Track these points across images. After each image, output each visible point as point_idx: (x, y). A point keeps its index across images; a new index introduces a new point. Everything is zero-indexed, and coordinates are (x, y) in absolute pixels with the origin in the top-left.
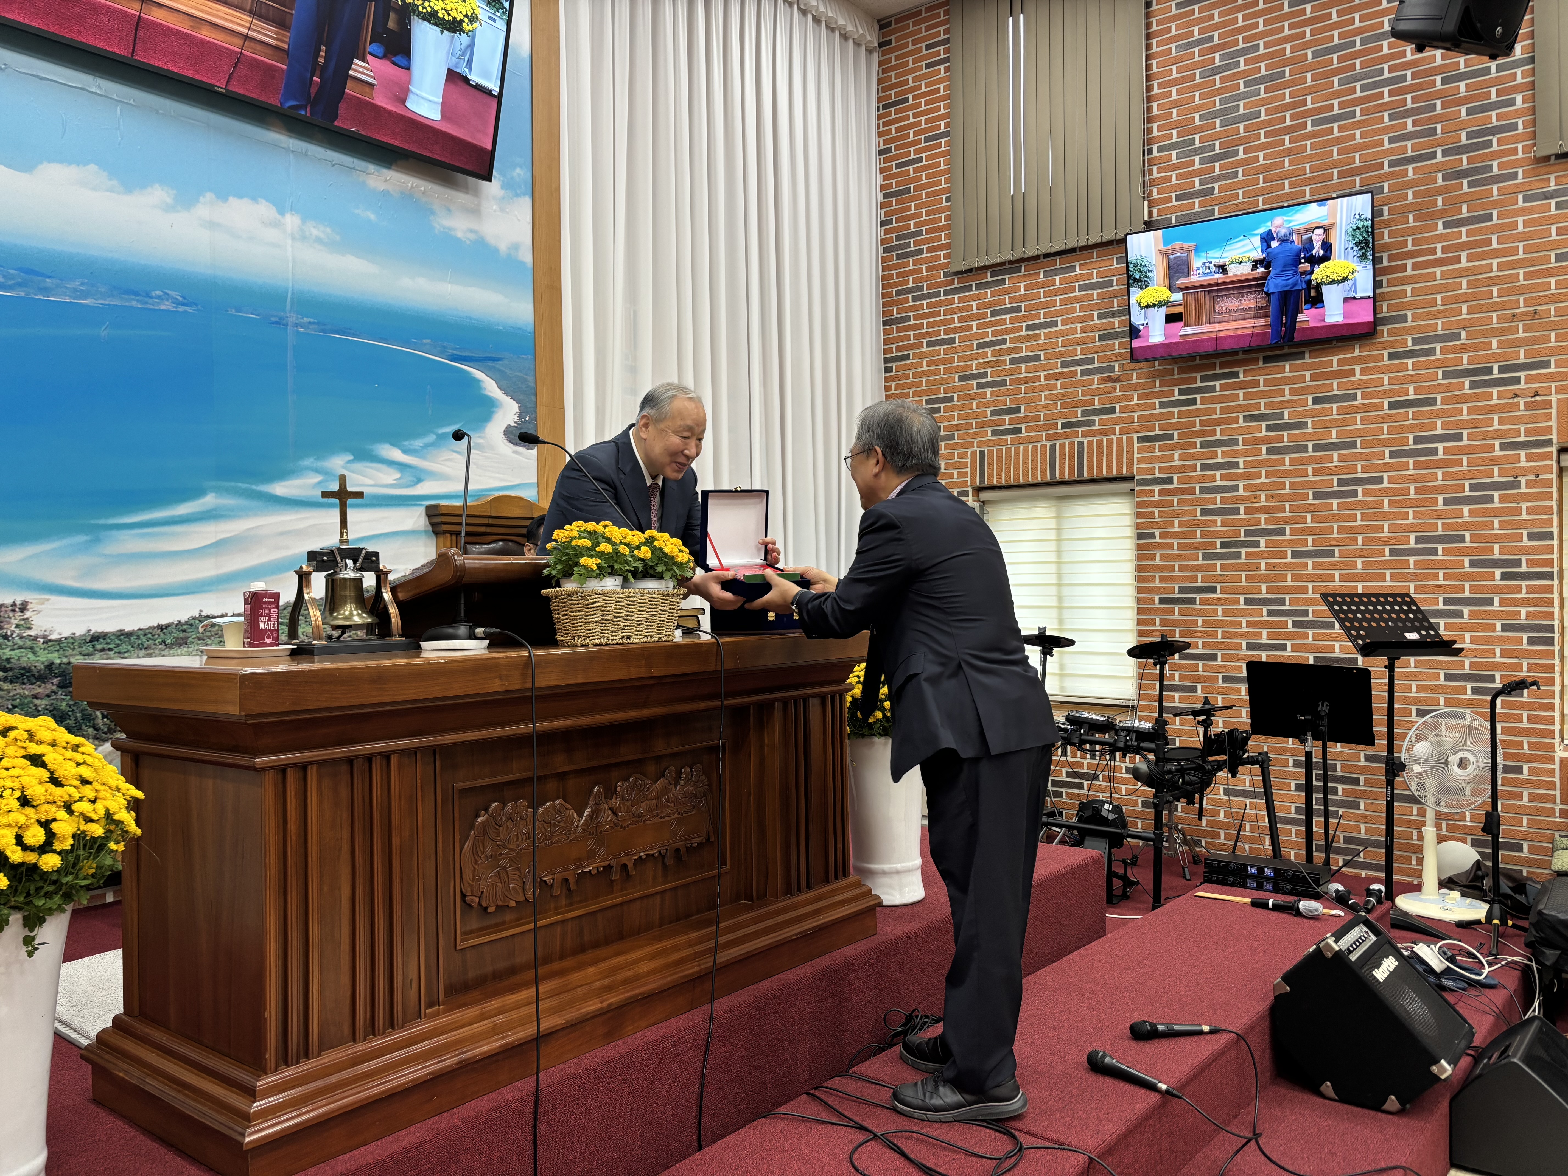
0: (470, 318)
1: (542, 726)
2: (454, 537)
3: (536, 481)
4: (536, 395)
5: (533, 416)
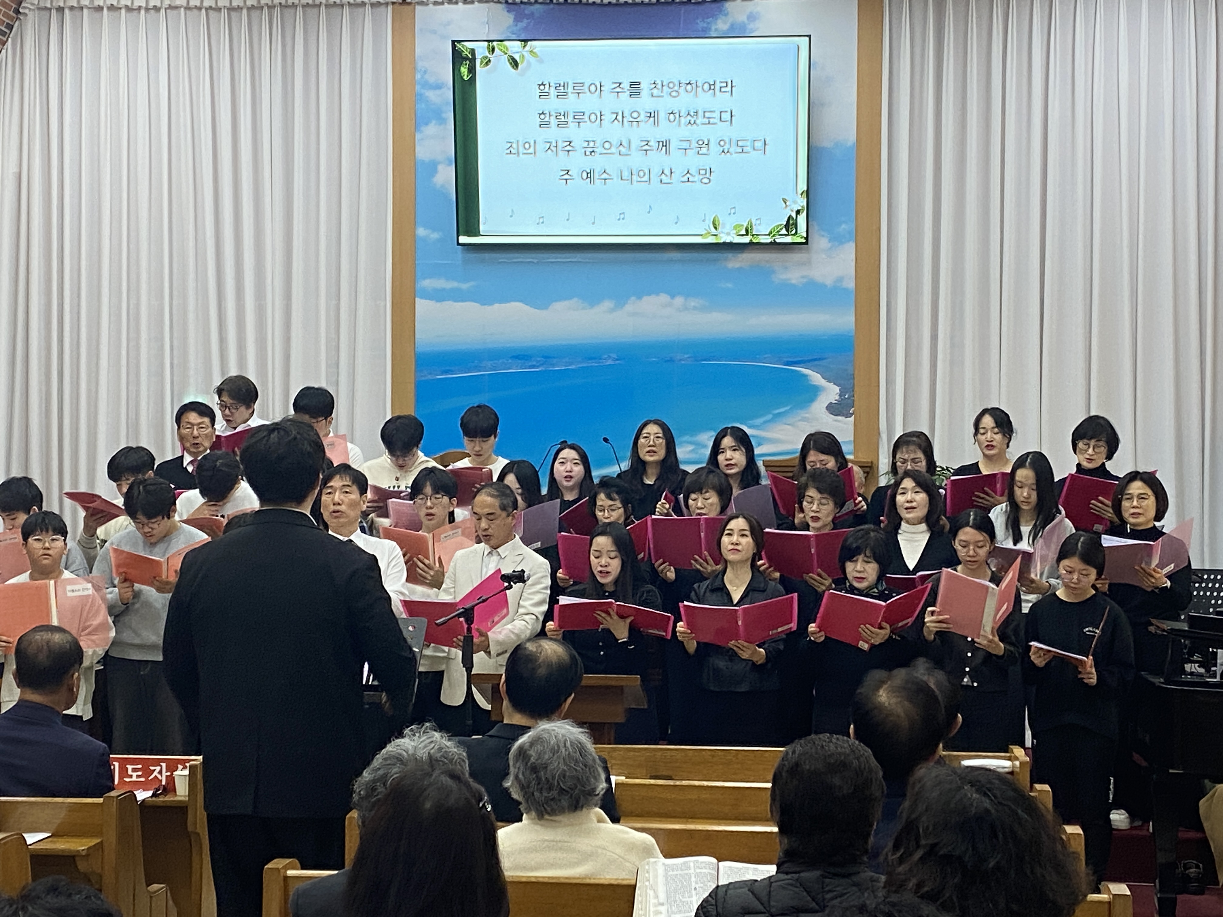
0: (801, 335)
4: (854, 380)
5: (852, 393)
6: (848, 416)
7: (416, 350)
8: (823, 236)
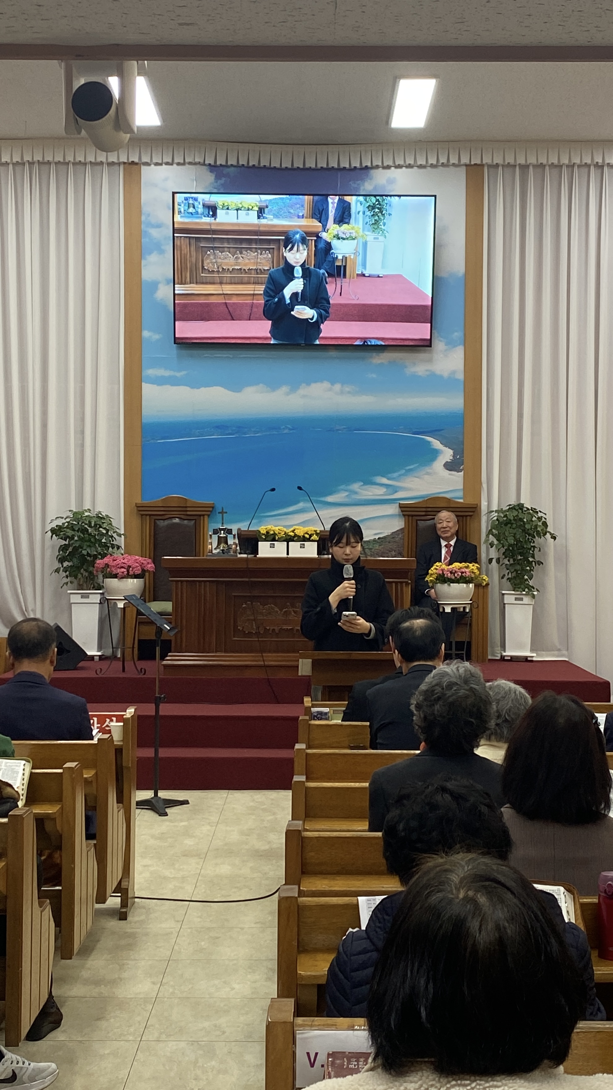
0: (425, 413)
3: (462, 487)
4: (463, 445)
5: (462, 455)
6: (459, 471)
7: (143, 421)
8: (441, 341)
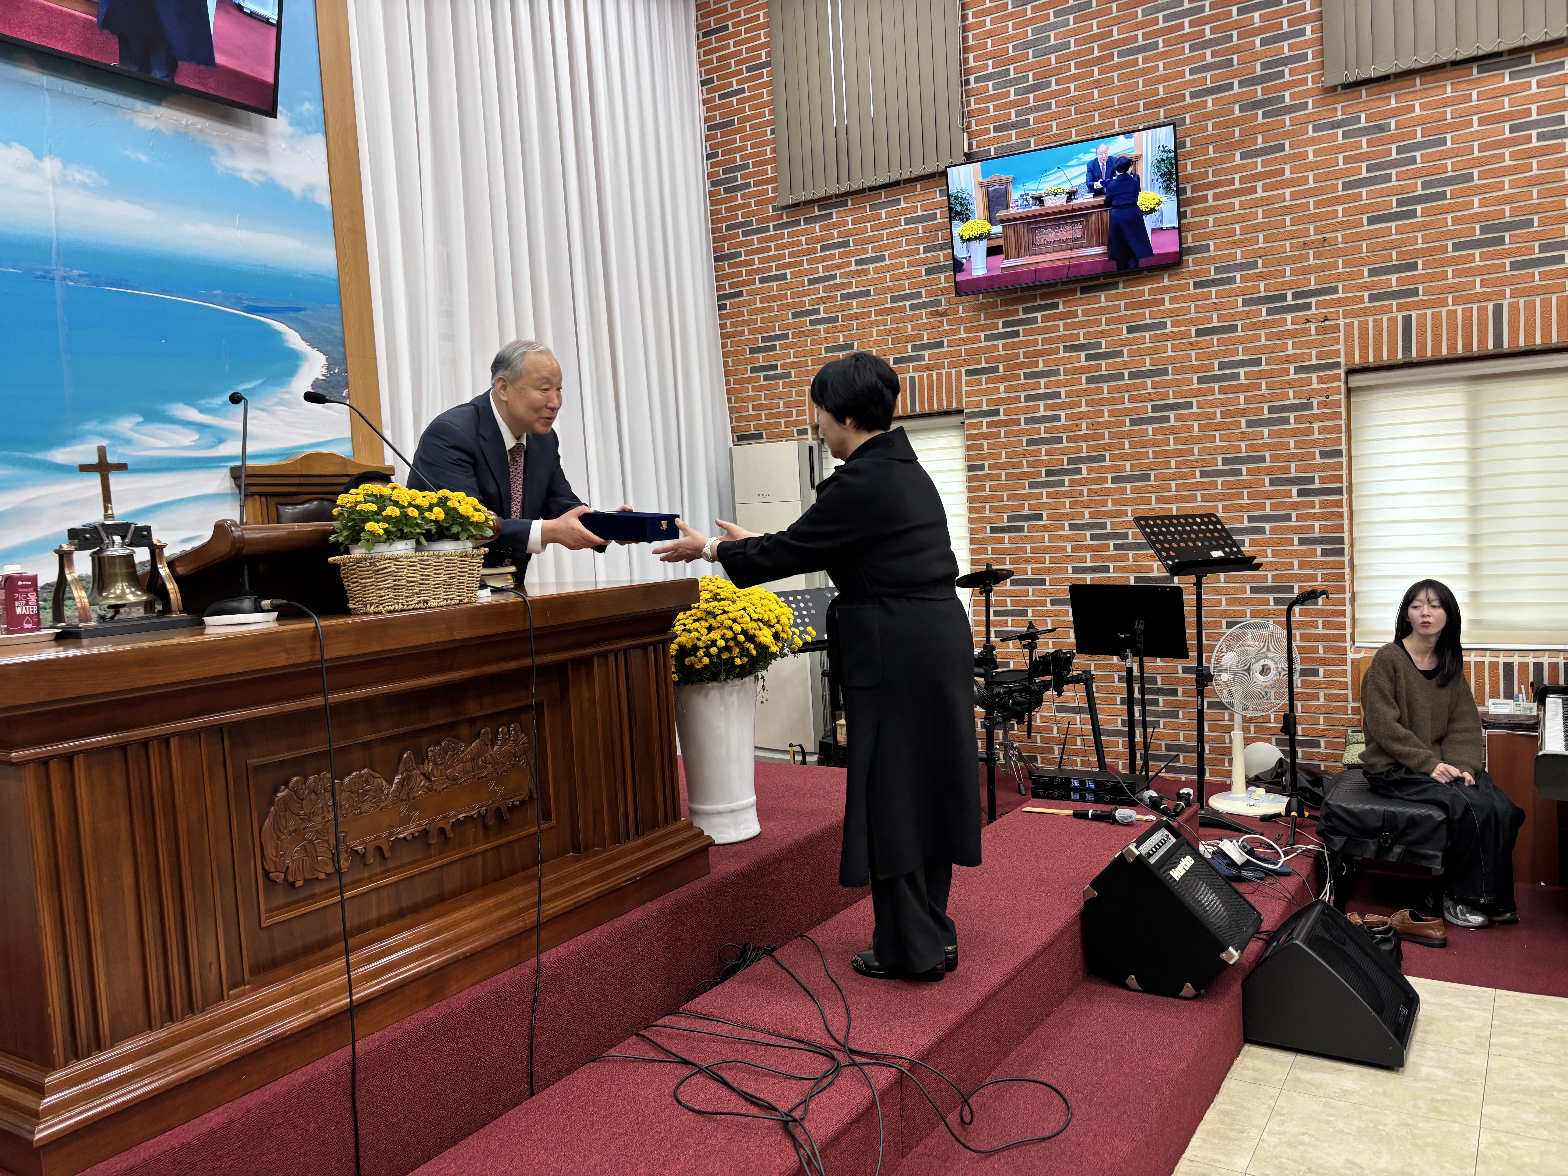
0: (265, 266)
1: (335, 697)
2: (264, 499)
3: (350, 436)
4: (344, 346)
5: (343, 367)
